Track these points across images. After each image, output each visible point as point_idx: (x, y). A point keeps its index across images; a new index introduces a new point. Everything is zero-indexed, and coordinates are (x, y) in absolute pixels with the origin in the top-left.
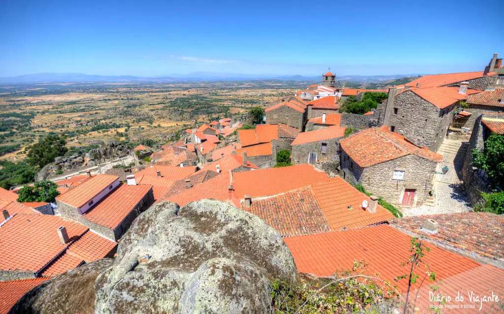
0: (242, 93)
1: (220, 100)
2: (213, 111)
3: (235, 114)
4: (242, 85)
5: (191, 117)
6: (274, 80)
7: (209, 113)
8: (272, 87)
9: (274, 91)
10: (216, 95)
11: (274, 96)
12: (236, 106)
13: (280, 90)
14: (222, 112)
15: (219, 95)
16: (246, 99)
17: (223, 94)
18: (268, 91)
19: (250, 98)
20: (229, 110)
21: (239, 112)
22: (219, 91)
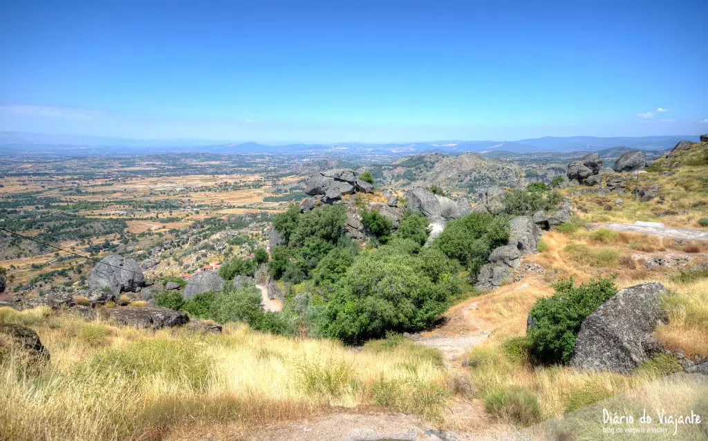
0: (141, 185)
1: (95, 205)
2: (91, 231)
3: (143, 235)
4: (133, 166)
5: (43, 248)
6: (203, 154)
7: (82, 237)
8: (202, 171)
9: (206, 180)
10: (79, 192)
11: (210, 190)
12: (137, 216)
13: (221, 176)
14: (111, 232)
15: (87, 193)
16: (153, 199)
17: (96, 189)
18: (196, 181)
19: (161, 198)
20: (125, 226)
21: (149, 230)
22: (84, 183)
